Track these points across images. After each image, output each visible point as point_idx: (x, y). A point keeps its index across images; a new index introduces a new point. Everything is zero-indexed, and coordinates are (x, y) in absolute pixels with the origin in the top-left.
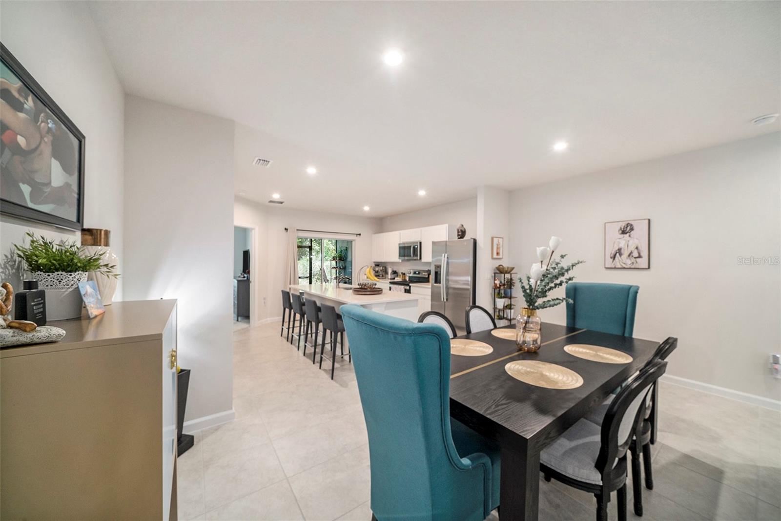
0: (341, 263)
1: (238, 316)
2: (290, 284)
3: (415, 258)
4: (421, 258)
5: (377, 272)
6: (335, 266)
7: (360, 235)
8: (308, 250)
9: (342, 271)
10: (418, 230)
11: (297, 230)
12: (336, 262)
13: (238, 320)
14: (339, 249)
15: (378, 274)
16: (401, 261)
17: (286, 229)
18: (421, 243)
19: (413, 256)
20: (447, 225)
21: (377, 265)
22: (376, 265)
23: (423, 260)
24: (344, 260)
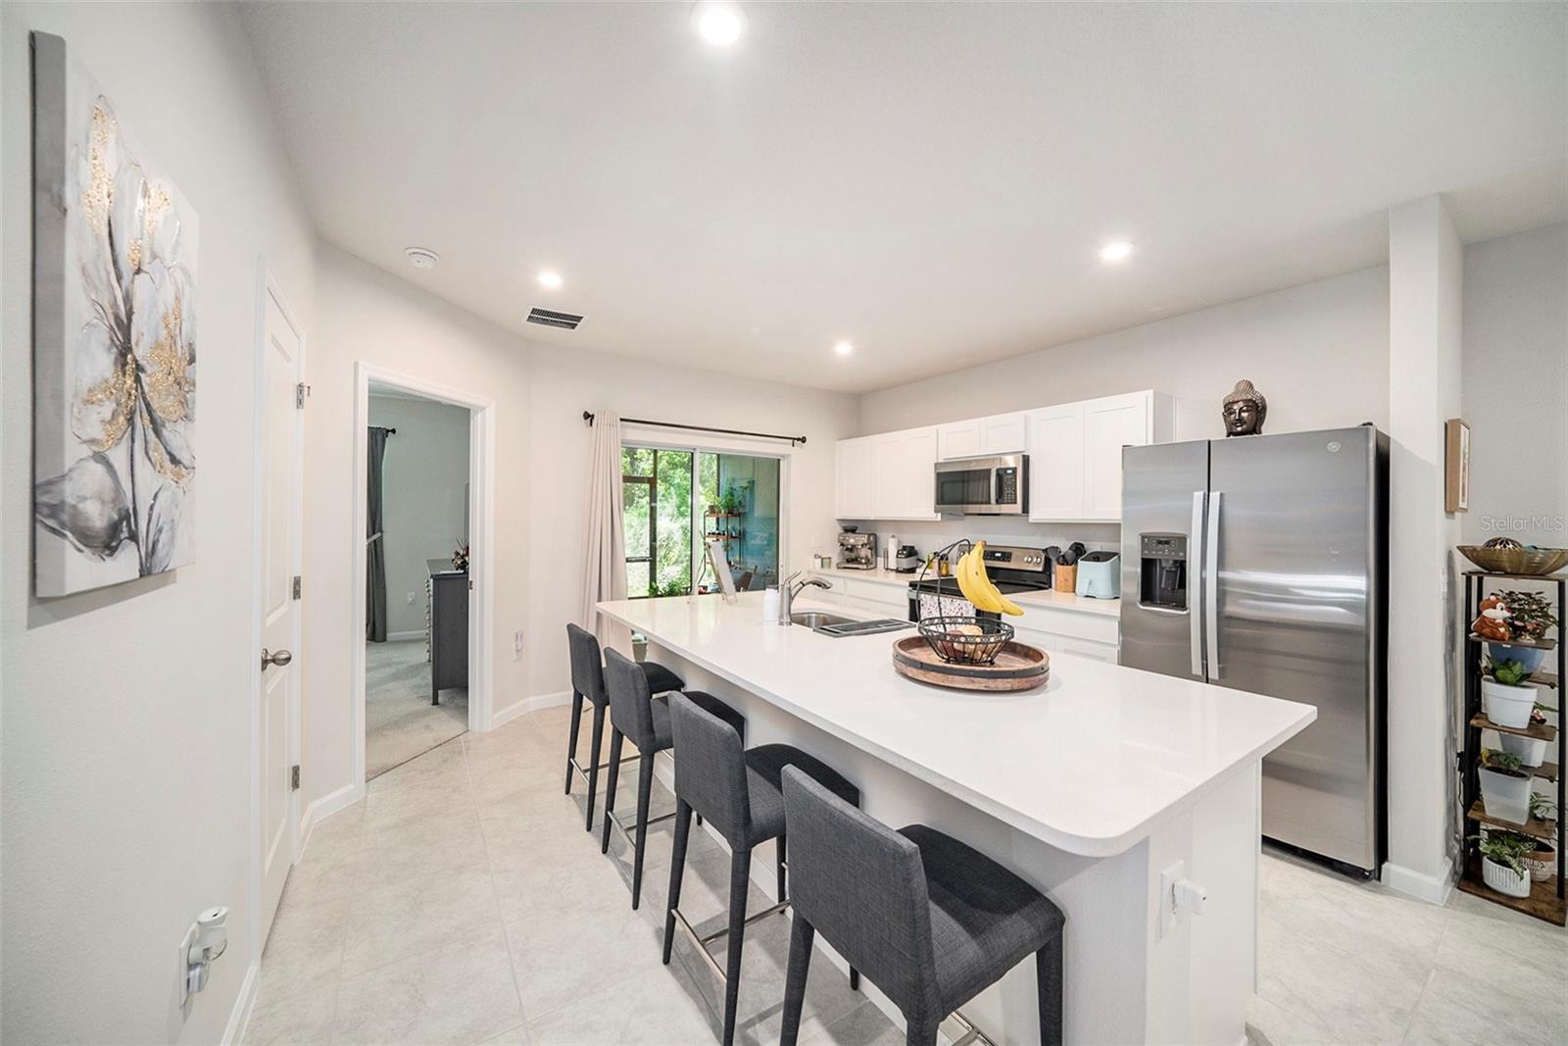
0: (734, 524)
1: (437, 687)
2: (600, 599)
3: (1005, 508)
4: (1026, 509)
5: (851, 549)
6: (714, 530)
7: (803, 440)
8: (646, 486)
9: (735, 544)
10: (1017, 417)
11: (622, 420)
12: (718, 519)
13: (435, 702)
14: (724, 486)
15: (853, 555)
16: (939, 519)
17: (587, 416)
18: (1026, 460)
19: (997, 502)
20: (1150, 393)
21: (850, 528)
22: (846, 530)
23: (1036, 514)
24: (739, 515)
